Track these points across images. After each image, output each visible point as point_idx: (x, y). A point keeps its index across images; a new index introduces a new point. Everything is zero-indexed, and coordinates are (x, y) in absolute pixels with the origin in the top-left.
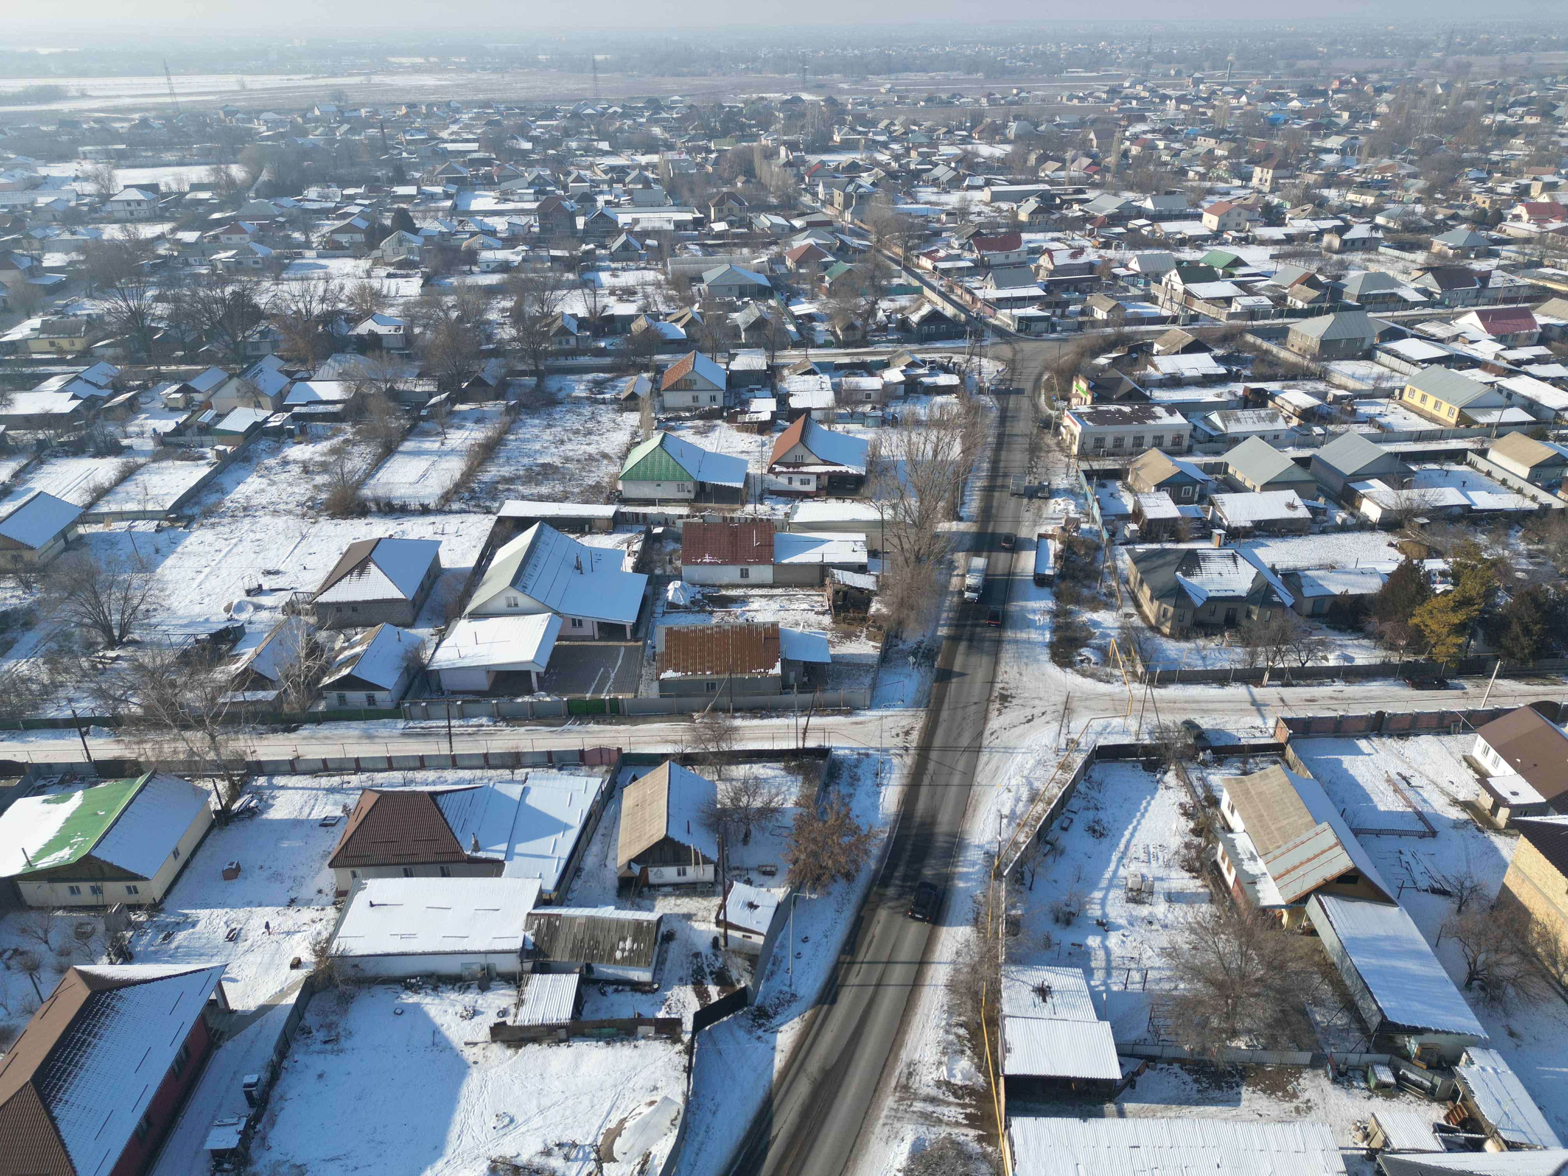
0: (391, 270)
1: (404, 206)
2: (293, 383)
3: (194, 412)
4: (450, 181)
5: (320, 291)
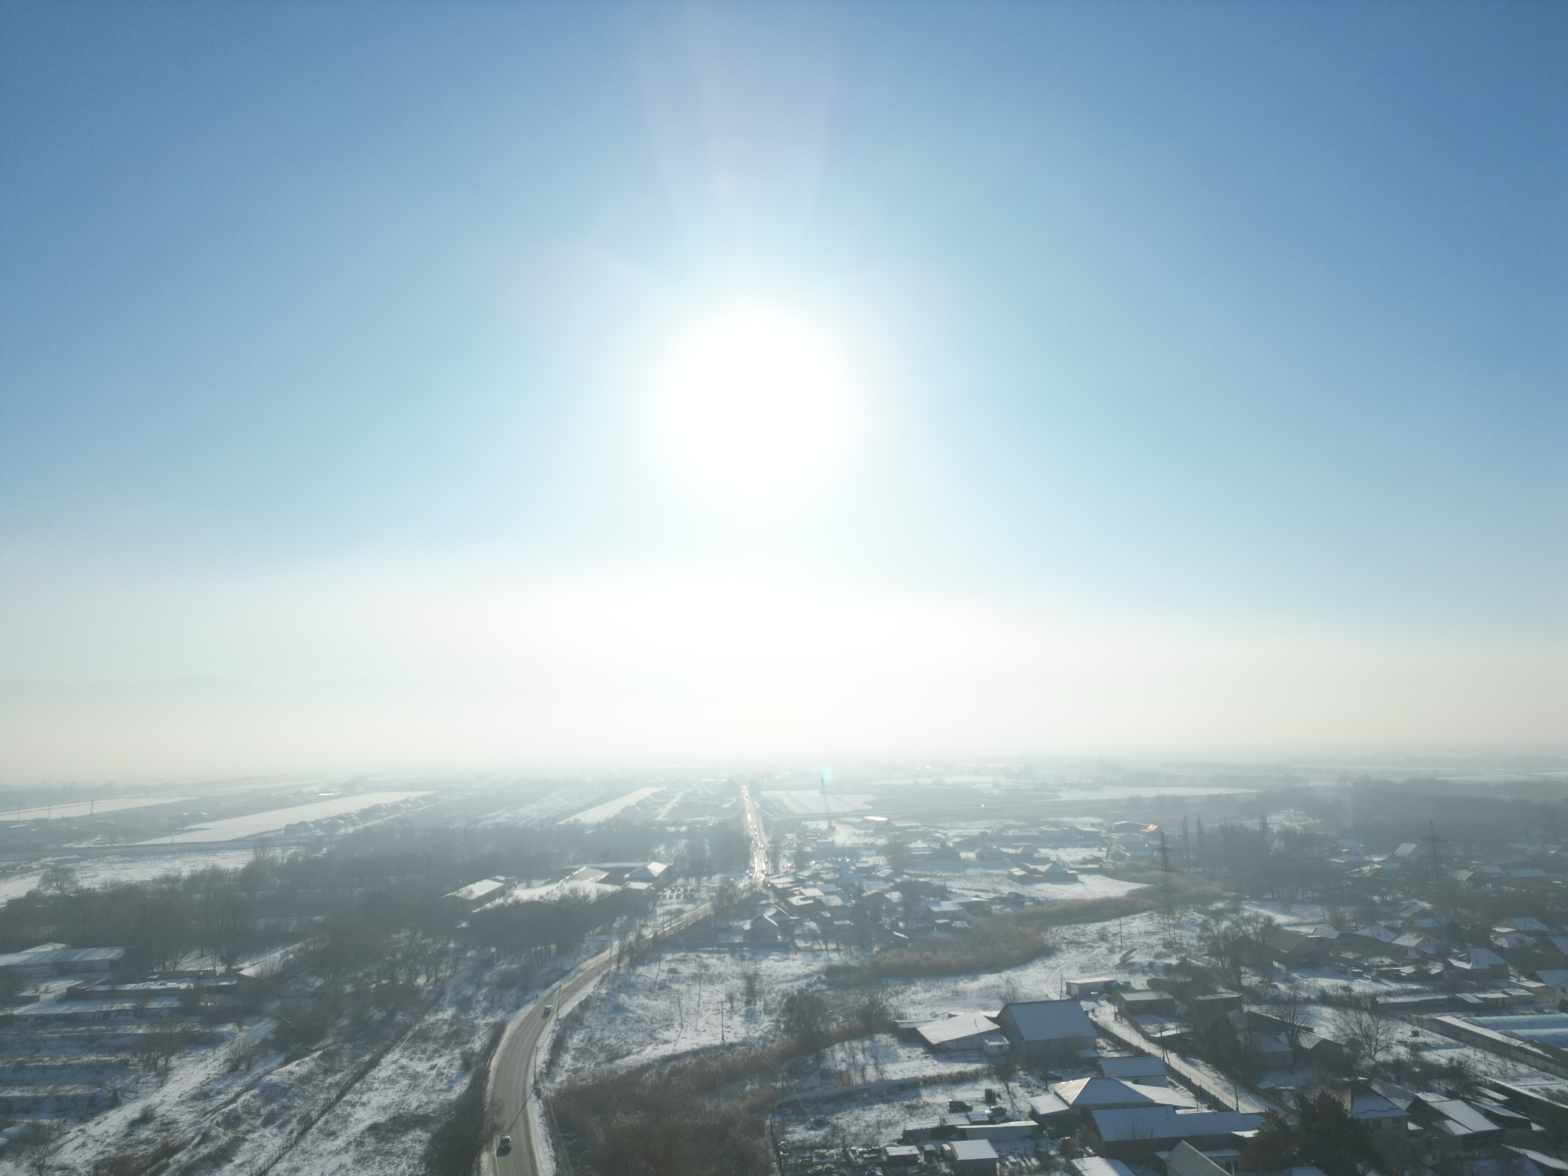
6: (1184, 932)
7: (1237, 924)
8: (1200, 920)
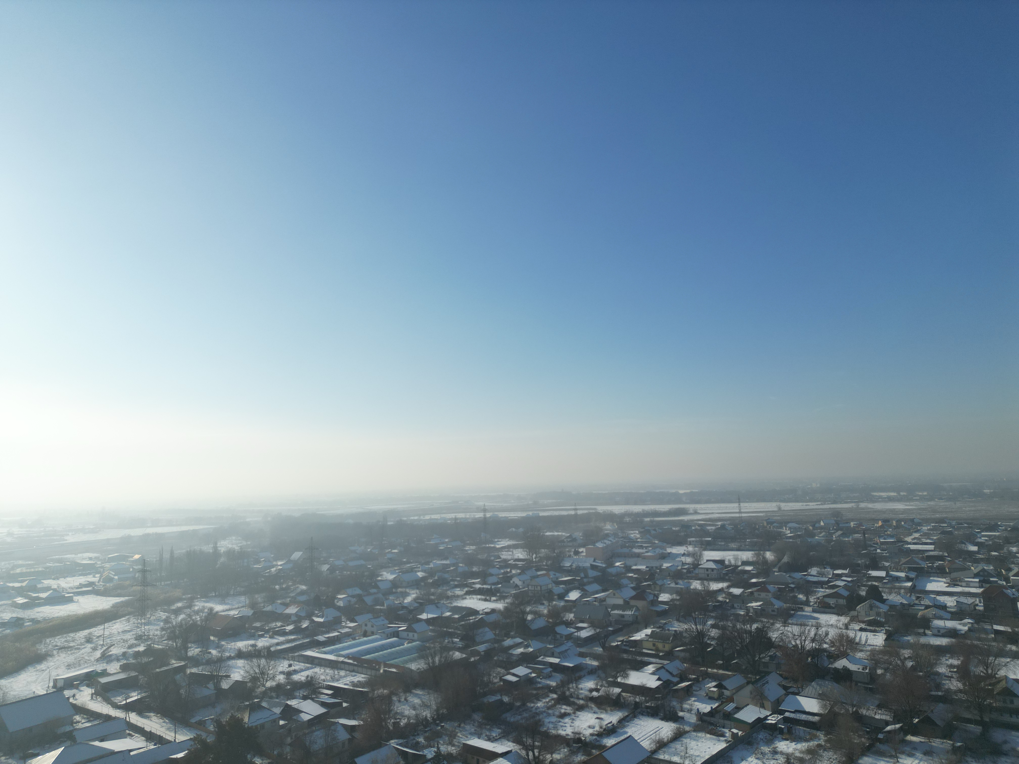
0: (863, 626)
1: (876, 584)
2: (787, 694)
3: (722, 703)
4: (911, 569)
5: (812, 634)
6: (151, 627)
7: (190, 616)
8: (164, 617)
